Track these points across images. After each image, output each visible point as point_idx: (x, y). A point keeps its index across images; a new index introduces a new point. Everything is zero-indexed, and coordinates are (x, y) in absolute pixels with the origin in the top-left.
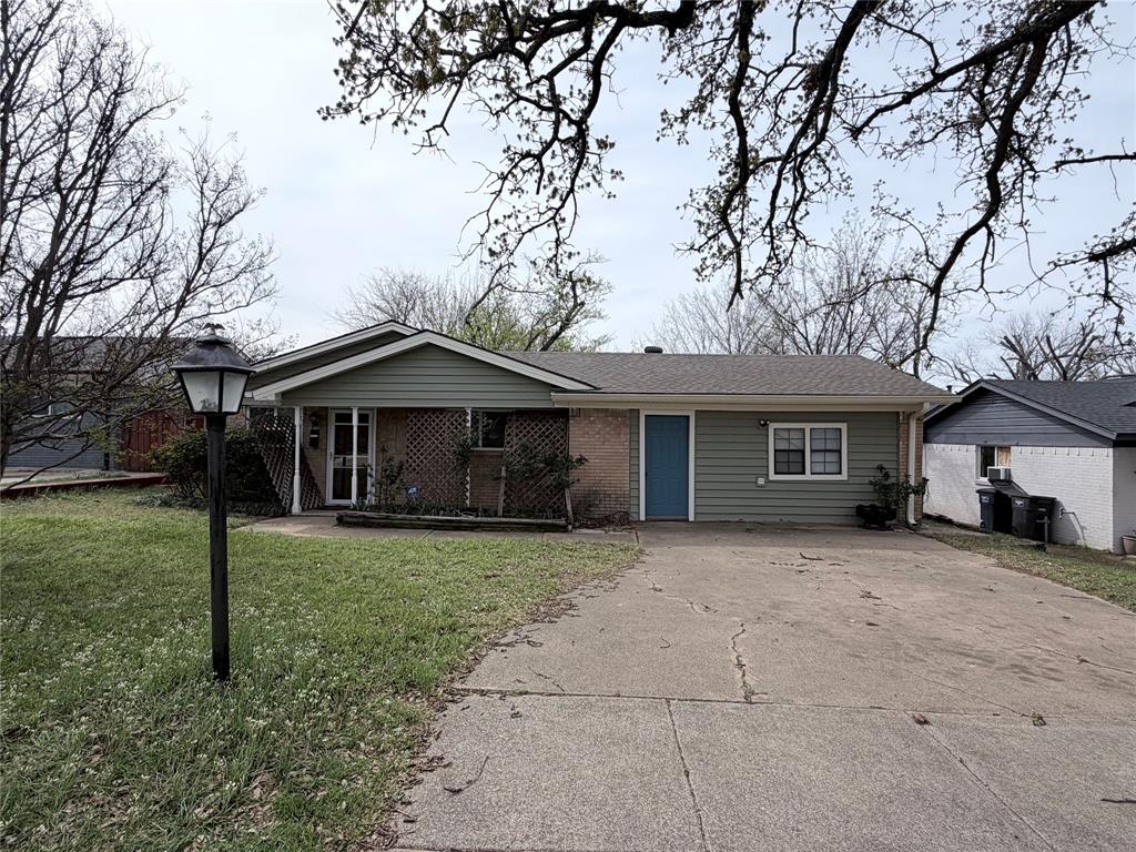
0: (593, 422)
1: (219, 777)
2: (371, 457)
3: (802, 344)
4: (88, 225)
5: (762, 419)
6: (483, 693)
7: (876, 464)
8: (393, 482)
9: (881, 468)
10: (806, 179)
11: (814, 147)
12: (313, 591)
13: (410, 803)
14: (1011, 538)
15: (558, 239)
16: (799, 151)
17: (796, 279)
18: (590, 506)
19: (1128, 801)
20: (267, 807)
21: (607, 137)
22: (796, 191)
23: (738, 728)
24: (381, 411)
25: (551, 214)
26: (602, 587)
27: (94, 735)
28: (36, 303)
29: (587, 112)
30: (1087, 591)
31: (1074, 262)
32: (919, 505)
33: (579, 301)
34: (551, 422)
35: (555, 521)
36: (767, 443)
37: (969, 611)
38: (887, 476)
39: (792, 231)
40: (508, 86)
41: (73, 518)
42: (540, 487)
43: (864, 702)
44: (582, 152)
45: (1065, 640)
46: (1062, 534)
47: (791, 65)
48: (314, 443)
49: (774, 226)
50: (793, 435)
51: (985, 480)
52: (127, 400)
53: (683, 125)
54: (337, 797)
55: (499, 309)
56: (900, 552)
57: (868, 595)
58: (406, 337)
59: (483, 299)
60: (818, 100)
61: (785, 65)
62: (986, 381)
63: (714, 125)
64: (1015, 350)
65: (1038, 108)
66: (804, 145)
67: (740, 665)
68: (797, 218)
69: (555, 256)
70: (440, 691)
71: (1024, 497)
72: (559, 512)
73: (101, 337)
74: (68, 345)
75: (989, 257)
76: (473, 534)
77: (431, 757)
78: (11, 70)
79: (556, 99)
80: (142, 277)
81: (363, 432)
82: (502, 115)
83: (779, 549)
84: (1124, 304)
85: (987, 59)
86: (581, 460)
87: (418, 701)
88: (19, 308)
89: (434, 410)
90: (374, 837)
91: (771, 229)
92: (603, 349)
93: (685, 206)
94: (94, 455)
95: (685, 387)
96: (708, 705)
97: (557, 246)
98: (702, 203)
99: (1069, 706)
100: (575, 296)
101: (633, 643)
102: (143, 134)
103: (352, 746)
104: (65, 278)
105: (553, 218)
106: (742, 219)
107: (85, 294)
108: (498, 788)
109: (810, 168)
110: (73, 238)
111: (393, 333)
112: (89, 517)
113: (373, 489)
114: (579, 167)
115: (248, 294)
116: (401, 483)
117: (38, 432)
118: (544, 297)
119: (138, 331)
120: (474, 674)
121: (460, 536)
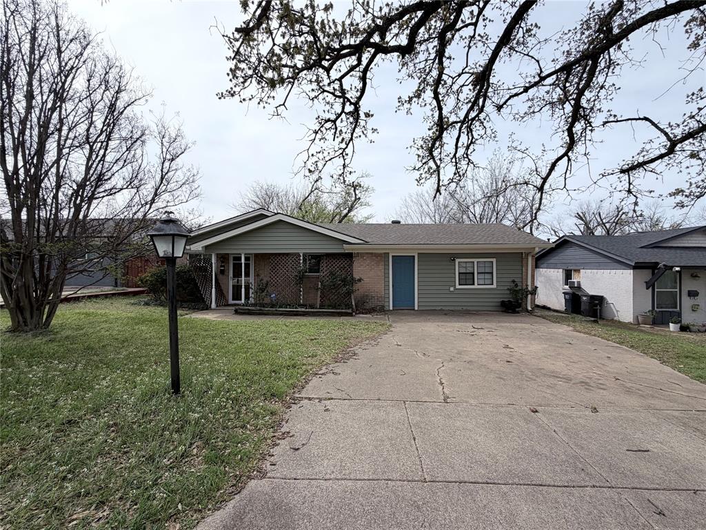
0: (365, 260)
1: (175, 443)
2: (252, 279)
3: (473, 219)
4: (104, 161)
5: (452, 257)
6: (310, 399)
7: (511, 280)
8: (263, 292)
9: (514, 281)
10: (473, 133)
11: (477, 116)
12: (223, 348)
13: (273, 455)
14: (581, 317)
15: (344, 164)
16: (470, 118)
17: (469, 185)
18: (364, 303)
19: (640, 451)
20: (200, 458)
21: (369, 111)
22: (469, 139)
23: (440, 415)
24: (256, 255)
25: (341, 151)
26: (370, 344)
27: (111, 423)
28: (78, 202)
29: (360, 98)
30: (619, 344)
31: (612, 174)
32: (533, 300)
33: (357, 197)
34: (344, 260)
35: (346, 311)
36: (455, 269)
37: (559, 354)
38: (516, 285)
39: (466, 159)
40: (318, 85)
41: (99, 312)
42: (339, 293)
43: (504, 401)
44: (357, 119)
45: (608, 369)
46: (606, 314)
47: (466, 73)
48: (222, 272)
49: (457, 157)
50: (468, 265)
51: (567, 287)
52: (126, 251)
53: (409, 105)
54: (236, 452)
55: (316, 202)
56: (524, 325)
57: (507, 347)
58: (268, 217)
59: (308, 196)
60: (480, 91)
61: (462, 73)
62: (568, 236)
63: (425, 105)
64: (583, 220)
65: (593, 94)
66: (473, 115)
67: (442, 384)
68: (469, 153)
69: (343, 173)
70: (288, 398)
71: (587, 295)
72: (349, 306)
73: (112, 219)
74: (95, 223)
75: (568, 172)
76: (305, 317)
77: (284, 432)
79: (343, 91)
80: (132, 188)
81: (247, 266)
82: (315, 99)
83: (461, 324)
84: (639, 196)
85: (567, 69)
86: (360, 280)
87: (276, 403)
88: (70, 204)
89: (284, 254)
90: (255, 473)
91: (456, 159)
92: (370, 221)
93: (411, 147)
94: (110, 279)
95: (412, 241)
96: (425, 404)
97: (344, 168)
98: (419, 145)
99: (610, 403)
100: (356, 195)
101: (386, 372)
102: (132, 113)
103: (243, 427)
104: (93, 188)
105: (342, 154)
106: (440, 153)
107: (103, 197)
108: (318, 447)
109: (475, 127)
110: (96, 167)
111: (262, 215)
112: (107, 311)
113: (253, 296)
114: (355, 127)
115: (187, 196)
116: (267, 291)
117: (81, 268)
118: (340, 195)
119: (131, 216)
120: (305, 389)
121: (298, 319)
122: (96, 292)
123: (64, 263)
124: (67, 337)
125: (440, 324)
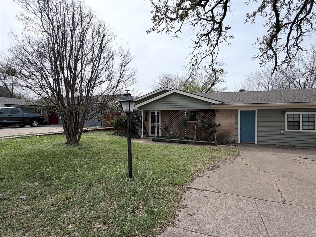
0: (223, 113)
1: (132, 201)
2: (160, 124)
4: (98, 69)
5: (283, 111)
6: (196, 189)
8: (166, 130)
10: (302, 28)
11: (305, 17)
12: (149, 157)
13: (179, 216)
15: (212, 59)
16: (299, 19)
17: (295, 63)
18: (222, 138)
20: (144, 211)
21: (228, 26)
22: (298, 33)
23: (281, 211)
24: (162, 111)
25: (210, 52)
26: (228, 162)
27: (106, 187)
28: (89, 88)
29: (222, 19)
33: (217, 77)
34: (210, 113)
35: (211, 142)
36: (285, 119)
39: (296, 47)
40: (198, 16)
41: (96, 137)
42: (207, 132)
44: (220, 32)
48: (146, 120)
49: (288, 46)
50: (295, 116)
52: (106, 110)
53: (253, 17)
54: (160, 211)
55: (193, 82)
58: (168, 91)
59: (188, 79)
63: (266, 15)
66: (301, 16)
67: (280, 191)
68: (298, 42)
69: (212, 64)
70: (184, 187)
72: (213, 139)
73: (101, 95)
74: (95, 97)
76: (188, 145)
77: (183, 204)
78: (83, 35)
79: (213, 17)
80: (109, 80)
81: (158, 117)
82: (196, 25)
83: (290, 154)
86: (220, 125)
87: (178, 189)
88: (85, 89)
89: (176, 111)
90: (170, 223)
92: (225, 91)
93: (255, 43)
94: (99, 123)
95: (254, 101)
96: (269, 202)
97: (212, 62)
98: (261, 41)
101: (240, 180)
102: (108, 46)
103: (162, 199)
104: (94, 82)
105: (211, 53)
106: (276, 45)
107: (98, 85)
108: (203, 216)
109: (303, 24)
110: (95, 72)
111: (165, 90)
112: (99, 137)
113: (161, 132)
114: (219, 37)
115: (131, 82)
116: (168, 130)
117: (89, 118)
118: (206, 77)
119: (108, 93)
120: (192, 183)
121: (184, 145)
122: (94, 128)
123: (84, 115)
124: (85, 148)
125: (274, 153)
